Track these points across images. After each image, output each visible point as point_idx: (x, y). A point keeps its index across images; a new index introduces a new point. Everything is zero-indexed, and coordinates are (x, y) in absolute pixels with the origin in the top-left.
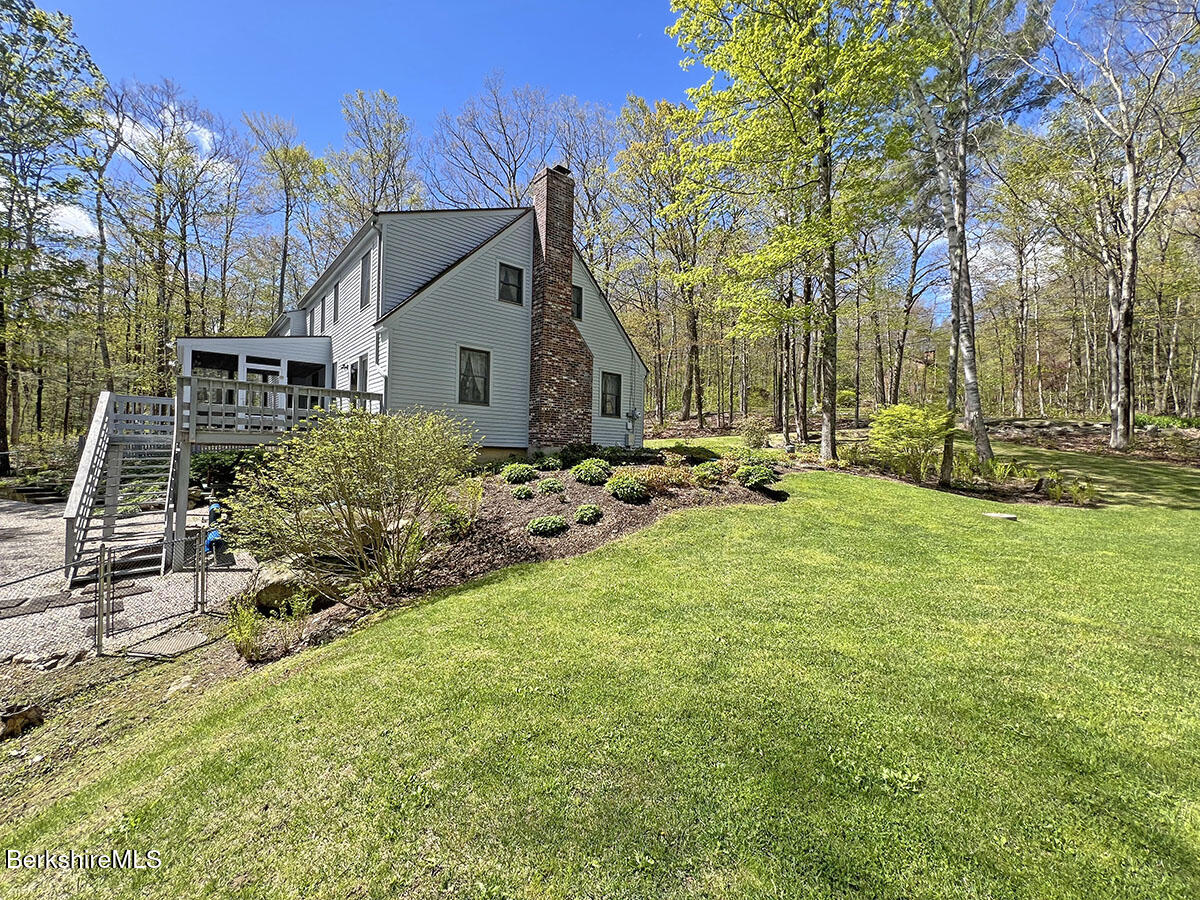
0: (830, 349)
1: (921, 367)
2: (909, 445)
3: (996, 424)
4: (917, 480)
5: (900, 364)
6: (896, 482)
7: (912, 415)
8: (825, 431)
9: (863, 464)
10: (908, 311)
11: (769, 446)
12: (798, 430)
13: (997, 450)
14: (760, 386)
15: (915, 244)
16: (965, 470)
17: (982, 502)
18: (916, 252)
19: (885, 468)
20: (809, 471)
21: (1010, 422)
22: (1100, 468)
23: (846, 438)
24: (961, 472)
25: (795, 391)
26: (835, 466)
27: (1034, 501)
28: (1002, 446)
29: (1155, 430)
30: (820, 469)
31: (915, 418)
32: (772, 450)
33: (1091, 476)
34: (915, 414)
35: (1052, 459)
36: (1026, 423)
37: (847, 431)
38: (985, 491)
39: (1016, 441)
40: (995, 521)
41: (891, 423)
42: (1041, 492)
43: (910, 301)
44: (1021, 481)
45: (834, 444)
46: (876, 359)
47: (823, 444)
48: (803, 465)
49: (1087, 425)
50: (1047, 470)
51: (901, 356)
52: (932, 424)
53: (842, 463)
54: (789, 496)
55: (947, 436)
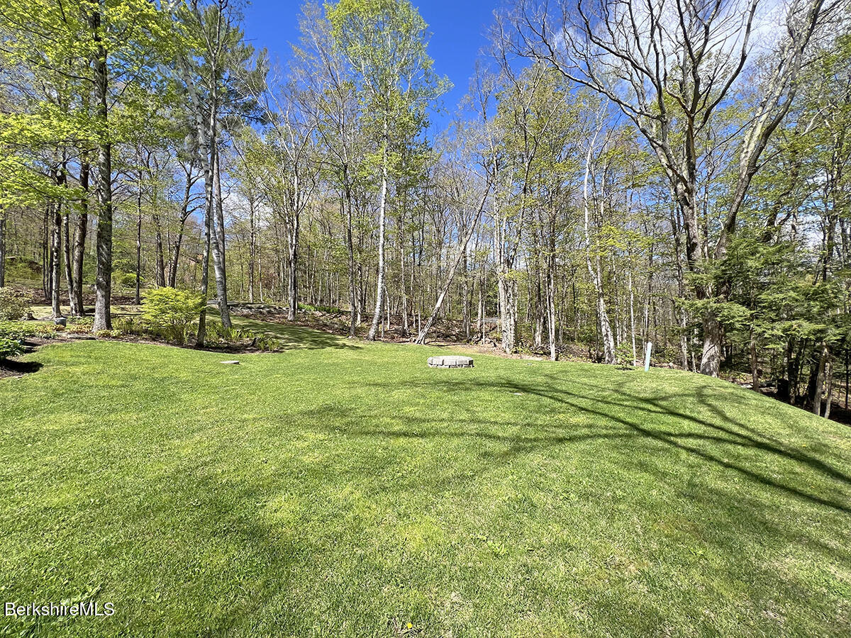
0: (105, 234)
1: (193, 263)
2: (174, 318)
3: (236, 306)
4: (180, 343)
5: (177, 259)
6: (163, 345)
7: (176, 295)
8: (99, 305)
9: (138, 333)
10: (183, 221)
11: (32, 319)
12: (72, 304)
13: (234, 322)
14: (29, 258)
15: (189, 175)
16: (214, 335)
17: (221, 355)
18: (189, 180)
19: (156, 335)
20: (77, 341)
21: (244, 304)
22: (282, 331)
23: (124, 312)
24: (211, 336)
25: (69, 266)
26: (108, 336)
27: (252, 351)
28: (239, 319)
29: (305, 311)
30: (90, 339)
31: (178, 298)
32: (36, 322)
33: (278, 335)
34: (178, 295)
35: (262, 327)
36: (253, 306)
37: (127, 306)
38: (226, 348)
39: (247, 317)
40: (226, 366)
41: (160, 301)
42: (254, 347)
43: (185, 215)
44: (246, 341)
45: (109, 318)
46: (157, 252)
47: (97, 316)
48: (69, 336)
49: (280, 308)
50: (258, 333)
51: (178, 253)
52: (191, 303)
53: (114, 333)
54: (42, 366)
55: (202, 312)
